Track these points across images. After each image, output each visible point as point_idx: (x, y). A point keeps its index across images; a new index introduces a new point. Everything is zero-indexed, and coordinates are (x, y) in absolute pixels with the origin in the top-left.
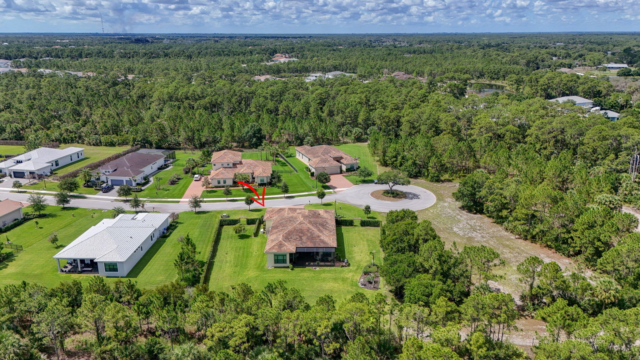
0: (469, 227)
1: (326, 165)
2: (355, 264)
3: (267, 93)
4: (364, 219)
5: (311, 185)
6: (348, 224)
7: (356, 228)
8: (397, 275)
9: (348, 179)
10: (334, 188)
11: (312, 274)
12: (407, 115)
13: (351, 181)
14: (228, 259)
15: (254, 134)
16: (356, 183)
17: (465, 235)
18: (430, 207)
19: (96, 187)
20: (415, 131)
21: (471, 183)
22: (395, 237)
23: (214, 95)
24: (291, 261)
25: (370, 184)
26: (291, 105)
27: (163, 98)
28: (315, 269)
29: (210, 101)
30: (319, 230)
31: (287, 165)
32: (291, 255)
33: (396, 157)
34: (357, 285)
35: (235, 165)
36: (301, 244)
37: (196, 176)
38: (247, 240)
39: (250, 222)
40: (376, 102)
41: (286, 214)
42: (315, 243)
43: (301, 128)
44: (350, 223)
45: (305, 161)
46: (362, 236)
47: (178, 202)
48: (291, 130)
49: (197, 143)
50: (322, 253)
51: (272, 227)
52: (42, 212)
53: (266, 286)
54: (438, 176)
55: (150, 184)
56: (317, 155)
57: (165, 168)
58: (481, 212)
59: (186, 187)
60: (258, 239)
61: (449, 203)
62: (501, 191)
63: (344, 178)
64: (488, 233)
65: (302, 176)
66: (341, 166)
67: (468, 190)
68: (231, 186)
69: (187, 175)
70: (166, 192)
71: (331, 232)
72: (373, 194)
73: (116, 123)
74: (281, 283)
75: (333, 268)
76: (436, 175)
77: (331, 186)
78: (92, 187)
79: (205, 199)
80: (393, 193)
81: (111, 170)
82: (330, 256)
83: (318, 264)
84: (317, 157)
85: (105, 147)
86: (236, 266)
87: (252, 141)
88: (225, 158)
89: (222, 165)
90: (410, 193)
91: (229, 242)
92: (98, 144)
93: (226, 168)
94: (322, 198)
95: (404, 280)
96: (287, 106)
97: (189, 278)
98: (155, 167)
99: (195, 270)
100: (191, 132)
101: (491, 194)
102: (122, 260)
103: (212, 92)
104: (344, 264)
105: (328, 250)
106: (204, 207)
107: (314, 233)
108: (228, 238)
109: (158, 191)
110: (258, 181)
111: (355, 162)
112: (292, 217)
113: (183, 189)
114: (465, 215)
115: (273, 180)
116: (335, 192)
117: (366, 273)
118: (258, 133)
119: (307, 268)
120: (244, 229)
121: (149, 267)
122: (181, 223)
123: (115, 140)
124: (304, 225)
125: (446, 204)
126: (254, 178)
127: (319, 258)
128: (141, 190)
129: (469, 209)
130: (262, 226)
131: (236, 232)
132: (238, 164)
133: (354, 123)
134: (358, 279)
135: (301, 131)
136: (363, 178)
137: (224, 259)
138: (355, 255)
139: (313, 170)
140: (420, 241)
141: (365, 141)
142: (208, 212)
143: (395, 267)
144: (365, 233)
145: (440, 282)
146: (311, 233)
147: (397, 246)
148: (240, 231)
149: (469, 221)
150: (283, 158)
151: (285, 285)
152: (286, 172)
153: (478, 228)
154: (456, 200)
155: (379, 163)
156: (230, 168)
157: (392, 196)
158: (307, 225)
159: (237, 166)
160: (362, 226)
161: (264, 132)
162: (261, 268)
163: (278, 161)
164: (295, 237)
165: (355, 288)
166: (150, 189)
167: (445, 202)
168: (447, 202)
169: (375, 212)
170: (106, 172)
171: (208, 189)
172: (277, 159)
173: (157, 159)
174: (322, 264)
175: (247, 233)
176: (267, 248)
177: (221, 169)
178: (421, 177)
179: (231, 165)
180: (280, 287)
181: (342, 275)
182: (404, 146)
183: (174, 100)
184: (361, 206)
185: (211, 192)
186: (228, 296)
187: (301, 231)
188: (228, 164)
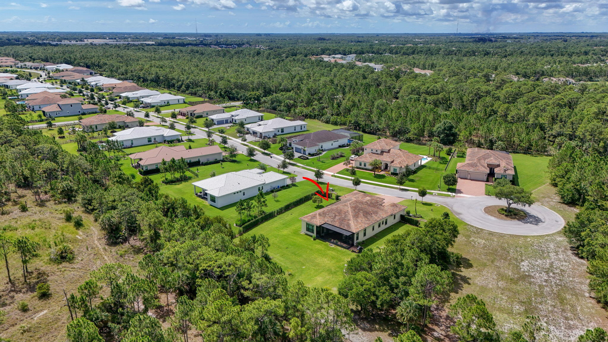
1: (470, 169)
6: (414, 223)
9: (486, 188)
10: (460, 192)
11: (323, 248)
13: (487, 191)
14: (287, 218)
15: (445, 129)
16: (489, 194)
24: (317, 232)
28: (332, 245)
30: (356, 215)
34: (342, 269)
35: (382, 152)
36: (332, 221)
42: (342, 224)
44: (416, 223)
52: (234, 159)
55: (319, 156)
57: (345, 147)
59: (337, 163)
63: (484, 186)
68: (368, 170)
71: (368, 220)
72: (488, 207)
77: (459, 190)
78: (282, 150)
81: (298, 140)
83: (336, 242)
86: (284, 224)
89: (372, 150)
91: (305, 208)
93: (374, 153)
94: (422, 196)
102: (217, 196)
104: (356, 250)
106: (328, 179)
107: (347, 217)
108: (309, 205)
109: (316, 162)
110: (391, 170)
113: (334, 164)
119: (327, 243)
122: (296, 186)
124: (346, 208)
128: (307, 159)
132: (386, 152)
146: (346, 215)
148: (316, 201)
150: (452, 157)
152: (436, 169)
156: (378, 154)
159: (384, 153)
162: (296, 231)
163: (443, 159)
164: (331, 215)
166: (314, 159)
170: (295, 141)
171: (348, 169)
173: (340, 138)
174: (340, 243)
177: (368, 154)
179: (379, 152)
187: (340, 212)
188: (377, 151)
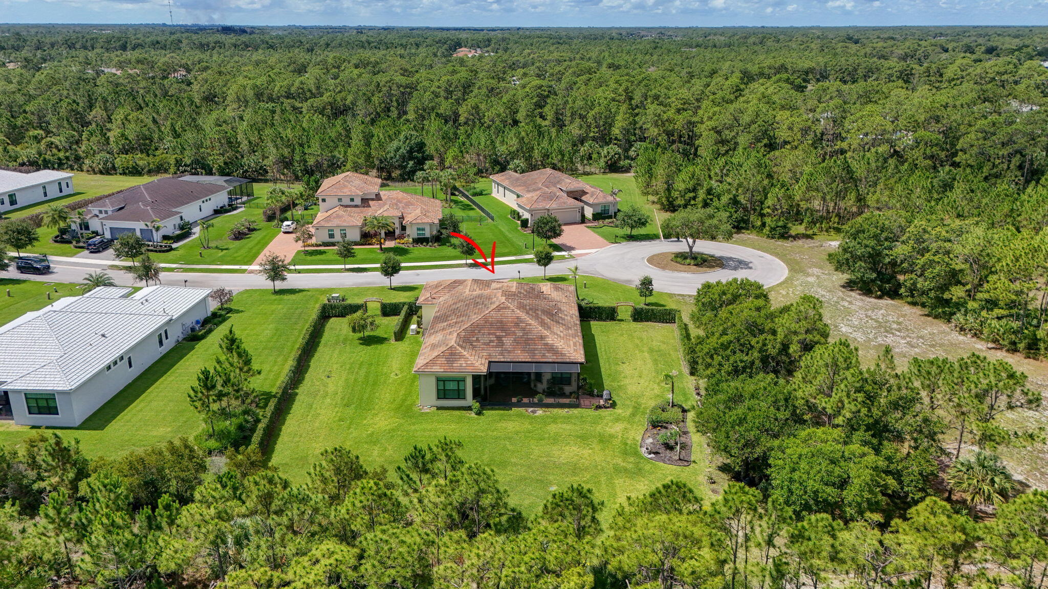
0: (875, 324)
1: (552, 205)
2: (628, 402)
3: (439, 87)
4: (638, 306)
5: (521, 243)
6: (604, 316)
7: (624, 325)
8: (747, 430)
9: (597, 232)
10: (570, 249)
11: (527, 426)
12: (710, 118)
13: (605, 236)
14: (331, 388)
15: (411, 152)
16: (615, 240)
17: (869, 340)
18: (778, 285)
19: (78, 242)
20: (726, 148)
21: (873, 230)
22: (725, 339)
23: (340, 92)
24: (476, 394)
25: (643, 243)
26: (483, 107)
27: (245, 96)
28: (534, 412)
29: (331, 100)
30: (543, 324)
31: (473, 209)
32: (476, 378)
33: (694, 190)
34: (636, 454)
35: (365, 202)
36: (502, 354)
37: (286, 223)
38: (379, 347)
39: (389, 310)
40: (646, 99)
41: (467, 291)
42: (532, 352)
43: (502, 142)
44: (610, 314)
45: (510, 201)
46: (637, 341)
47: (243, 271)
48: (482, 147)
49: (298, 167)
50: (549, 377)
51: (436, 318)
53: (407, 454)
54: (785, 227)
55: (193, 237)
56: (534, 187)
57: (229, 211)
58: (894, 294)
59: (264, 244)
60: (403, 346)
61: (818, 277)
62: (948, 245)
63: (589, 230)
64: (922, 337)
65: (504, 228)
66: (583, 208)
67: (866, 246)
68: (356, 244)
69: (269, 223)
70: (221, 254)
71: (568, 328)
72: (652, 260)
73: (147, 133)
74: (447, 446)
75: (576, 411)
76: (780, 224)
77: (563, 245)
78: (71, 243)
79: (298, 267)
80: (695, 258)
81: (110, 209)
82: (569, 384)
83: (541, 400)
84: (535, 190)
85: (122, 177)
86: (347, 405)
87: (405, 167)
88: (345, 186)
89: (340, 200)
90: (731, 259)
91: (337, 352)
92: (108, 170)
93: (347, 206)
94: (545, 265)
95: (767, 442)
96: (476, 108)
97: (229, 432)
98: (208, 208)
99: (246, 412)
100: (287, 146)
101: (923, 252)
102: (67, 388)
103: (337, 87)
104: (602, 402)
105: (565, 369)
106: (293, 280)
107: (530, 331)
108: (337, 343)
109: (205, 252)
110: (412, 233)
111: (610, 199)
112: (480, 296)
113: (257, 248)
114: (856, 300)
115: (444, 231)
116: (572, 257)
117: (656, 425)
118: (418, 152)
119: (515, 410)
120: (372, 324)
121: (142, 405)
122: (238, 312)
123: (141, 163)
124: (508, 313)
125: (811, 279)
126: (403, 228)
127: (541, 387)
128: (171, 249)
129: (866, 288)
130: (415, 318)
131: (354, 330)
132: (373, 200)
133: (604, 139)
134: (639, 438)
135: (502, 149)
136: (628, 232)
137: (322, 388)
138: (627, 381)
139: (526, 215)
140: (794, 348)
141: (627, 170)
142: (301, 291)
143: (740, 410)
144: (644, 335)
145: (866, 449)
146: (524, 329)
147: (732, 359)
148: (364, 327)
149: (870, 313)
150: (467, 197)
151: (459, 453)
152: (471, 219)
153: (895, 326)
154: (836, 270)
155: (658, 206)
156: (356, 206)
157: (692, 262)
158: (514, 312)
159: (371, 203)
160: (635, 320)
161: (430, 149)
162: (405, 409)
163: (456, 202)
164: (486, 340)
165: (632, 459)
166: (190, 247)
167: (808, 275)
168: (813, 275)
169: (661, 294)
170: (101, 212)
171: (307, 249)
172: (453, 198)
173: (213, 193)
174: (551, 400)
175: (379, 333)
176: (420, 361)
177: (337, 209)
178: (748, 229)
179: (358, 201)
180: (444, 458)
181: (599, 428)
182: (709, 170)
183: (265, 99)
184: (629, 281)
185: (312, 254)
186: (286, 485)
187: (502, 326)
188: (352, 200)
